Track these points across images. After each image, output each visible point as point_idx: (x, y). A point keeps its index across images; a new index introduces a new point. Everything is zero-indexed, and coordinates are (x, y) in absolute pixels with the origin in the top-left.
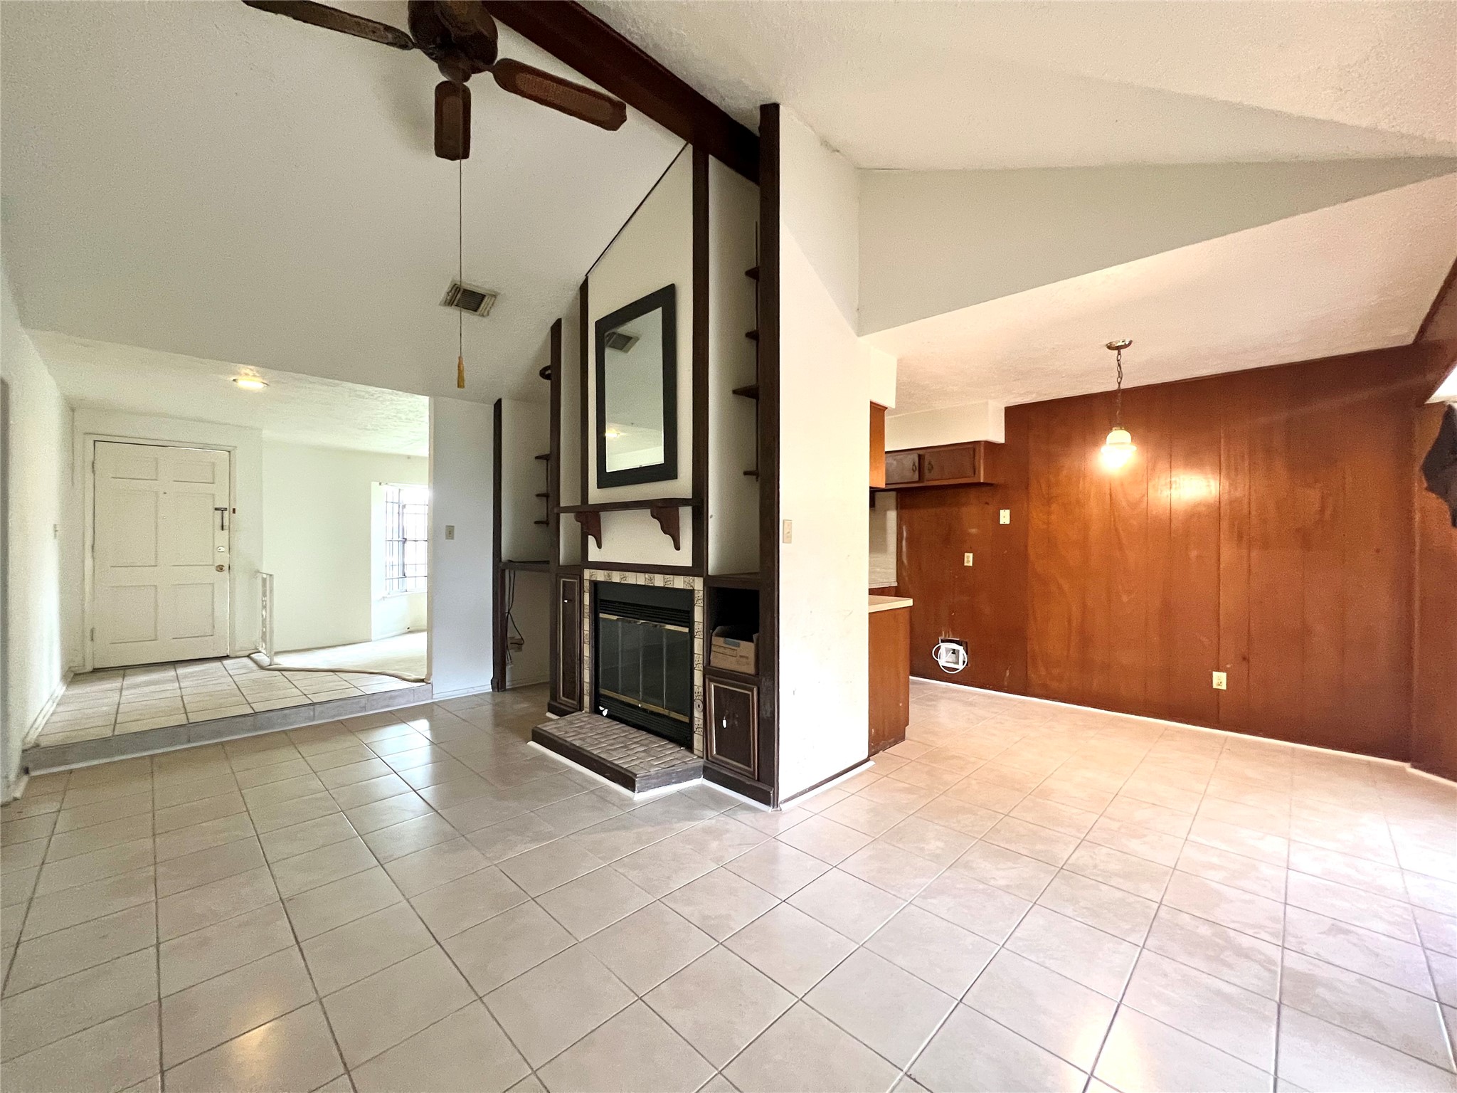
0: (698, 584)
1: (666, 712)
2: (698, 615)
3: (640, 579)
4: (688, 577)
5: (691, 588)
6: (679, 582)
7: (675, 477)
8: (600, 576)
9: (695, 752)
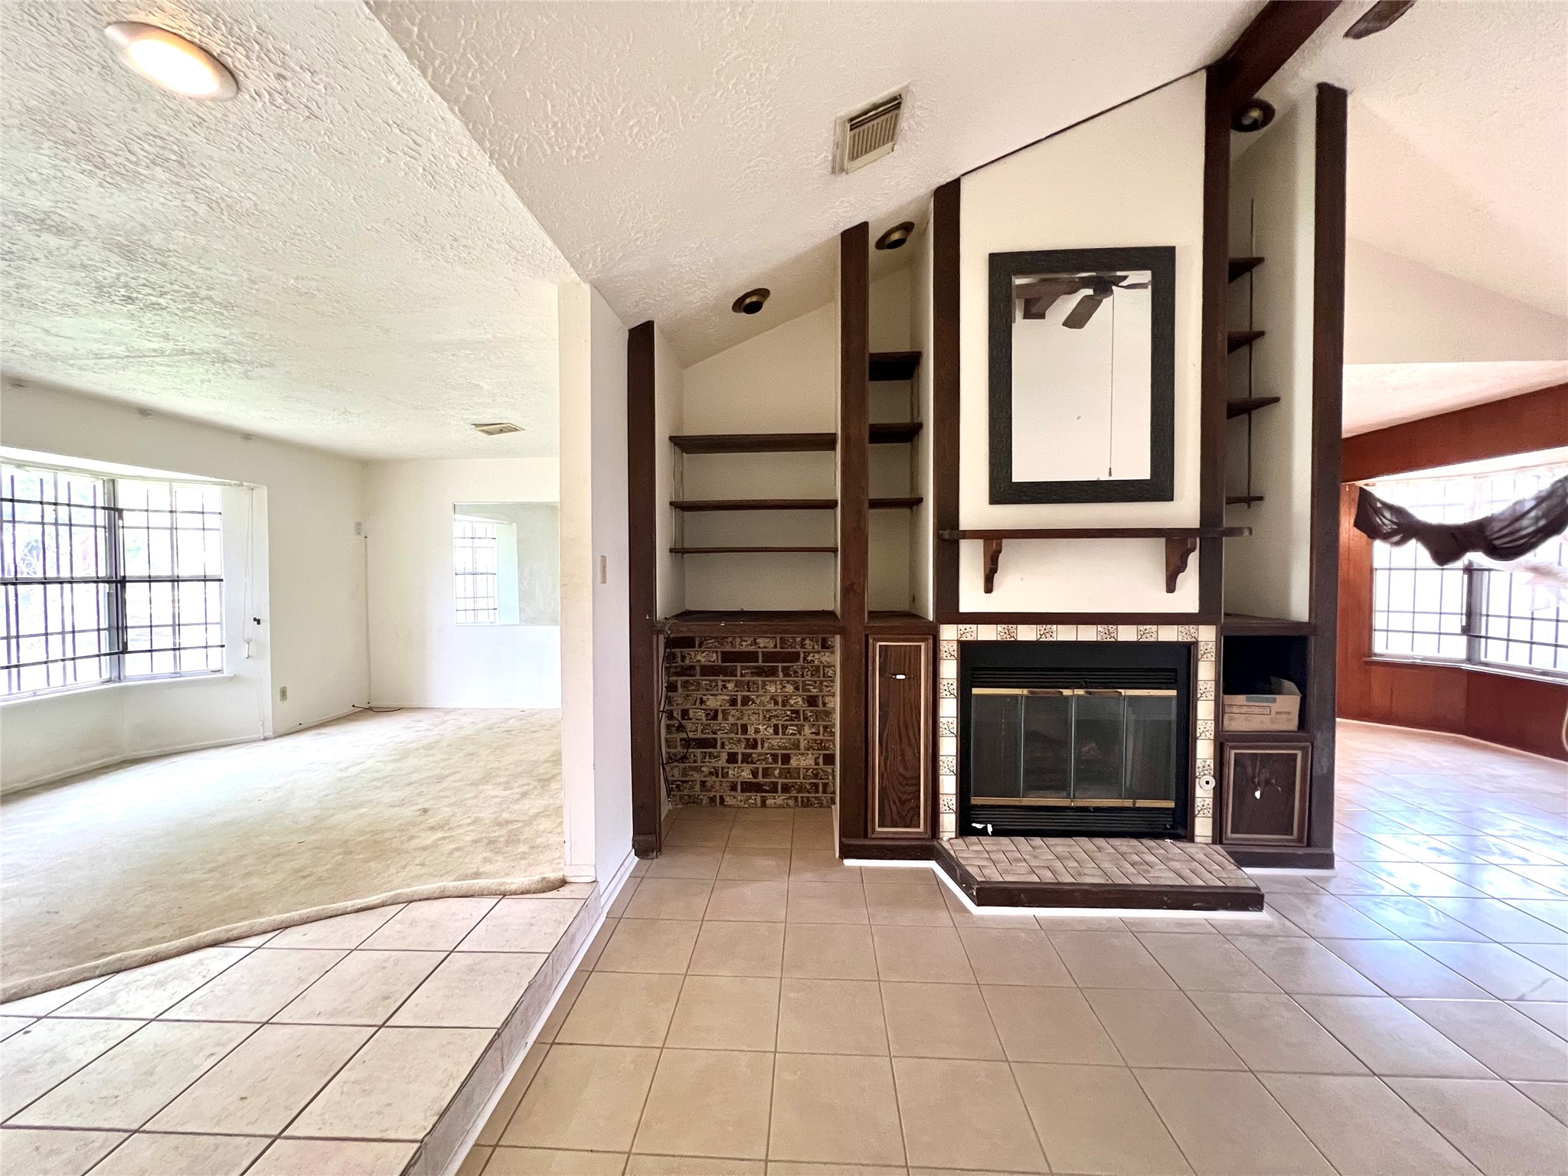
0: (1207, 636)
1: (1128, 803)
2: (1206, 672)
3: (1088, 634)
4: (1187, 627)
5: (1194, 640)
6: (1169, 634)
7: (1170, 498)
8: (987, 633)
9: (1197, 839)
